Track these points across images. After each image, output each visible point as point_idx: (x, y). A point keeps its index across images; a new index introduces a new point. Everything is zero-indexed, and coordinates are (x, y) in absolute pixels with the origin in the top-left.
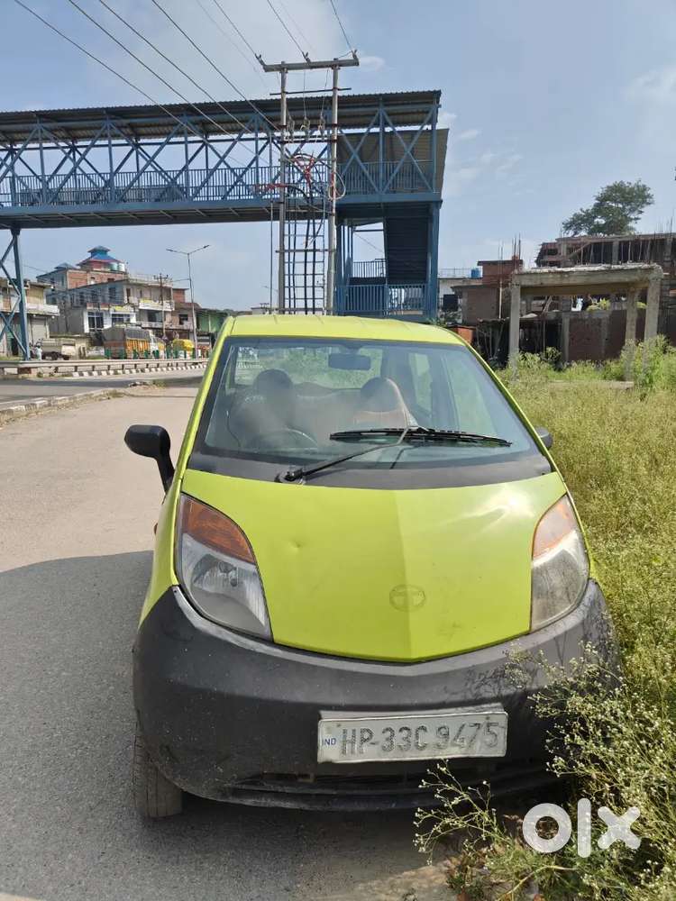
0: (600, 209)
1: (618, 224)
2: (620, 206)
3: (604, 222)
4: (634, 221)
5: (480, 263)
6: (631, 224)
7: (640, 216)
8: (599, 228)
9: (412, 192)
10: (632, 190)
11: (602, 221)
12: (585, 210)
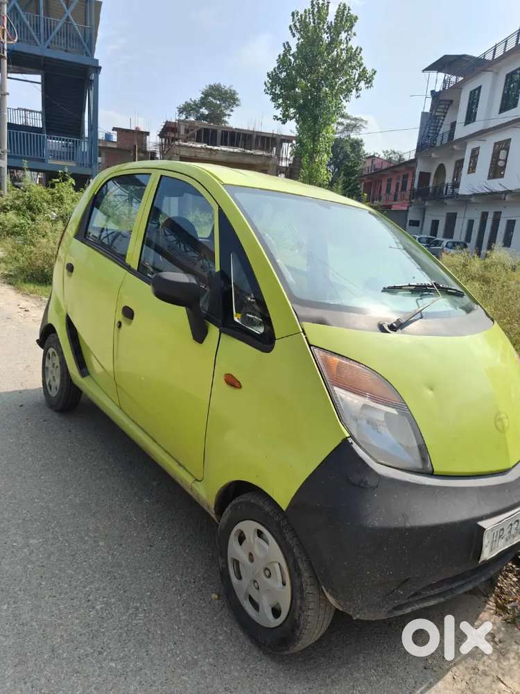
0: (204, 102)
1: (216, 117)
2: (218, 102)
3: (207, 113)
4: (227, 117)
5: (114, 129)
6: (226, 119)
7: (231, 113)
8: (203, 117)
9: (66, 51)
10: (226, 92)
11: (206, 112)
12: (193, 100)
